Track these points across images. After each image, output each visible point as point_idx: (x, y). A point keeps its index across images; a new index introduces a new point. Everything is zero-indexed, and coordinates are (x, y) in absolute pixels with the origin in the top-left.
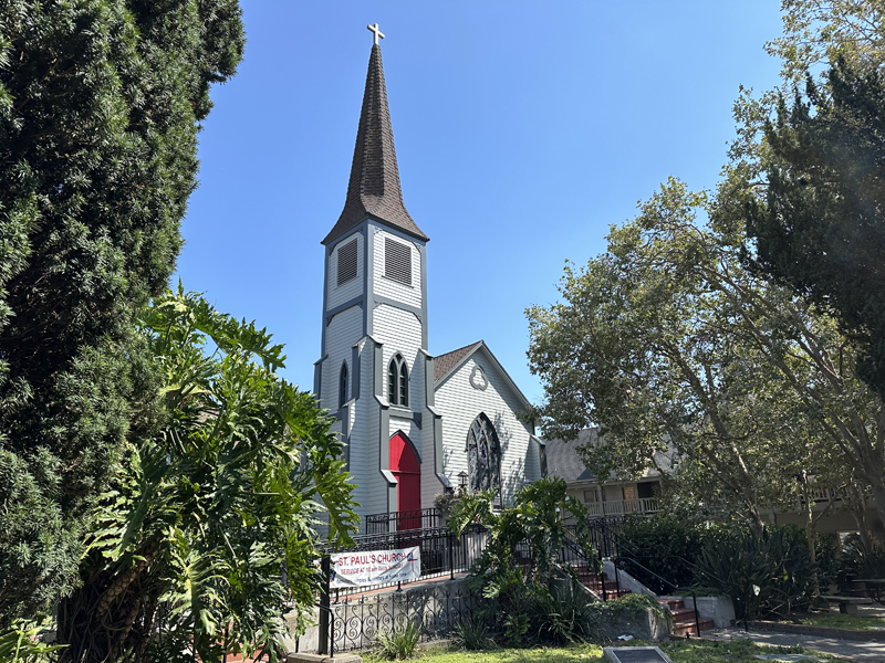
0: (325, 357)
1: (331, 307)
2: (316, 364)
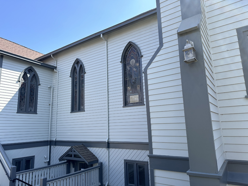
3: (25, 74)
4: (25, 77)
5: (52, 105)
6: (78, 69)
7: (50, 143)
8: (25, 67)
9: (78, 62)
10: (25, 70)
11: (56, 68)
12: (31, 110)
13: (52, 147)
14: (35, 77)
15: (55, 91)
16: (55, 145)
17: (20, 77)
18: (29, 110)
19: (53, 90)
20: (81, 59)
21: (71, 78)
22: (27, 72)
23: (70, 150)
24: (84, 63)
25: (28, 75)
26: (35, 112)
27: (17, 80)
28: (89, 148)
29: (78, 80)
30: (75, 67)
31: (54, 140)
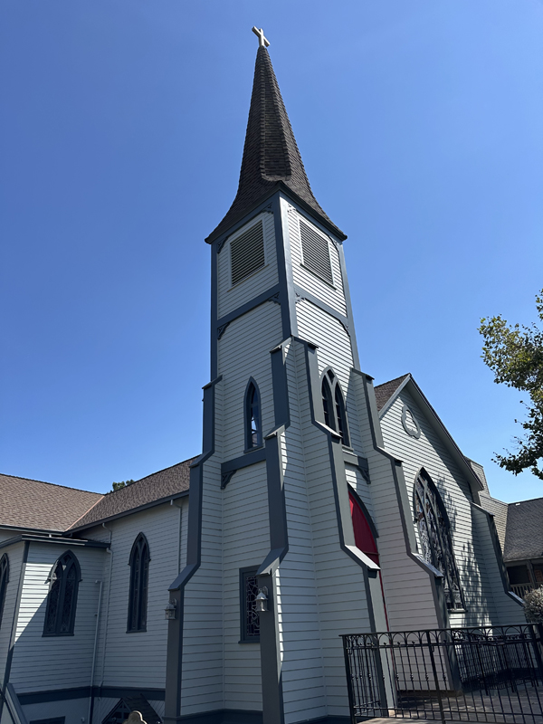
0: (216, 378)
1: (224, 312)
2: (205, 388)
3: (60, 565)
4: (58, 571)
5: (100, 616)
6: (140, 551)
7: (94, 692)
8: (60, 553)
9: (141, 539)
10: (59, 559)
11: (109, 545)
12: (64, 630)
13: (96, 699)
14: (75, 568)
15: (107, 588)
16: (101, 696)
17: (51, 572)
18: (62, 630)
19: (103, 587)
20: (146, 535)
21: (129, 567)
22: (63, 561)
23: (119, 705)
24: (149, 542)
25: (64, 567)
26: (71, 633)
27: (46, 578)
28: (149, 702)
29: (139, 571)
30: (137, 548)
31: (100, 685)
